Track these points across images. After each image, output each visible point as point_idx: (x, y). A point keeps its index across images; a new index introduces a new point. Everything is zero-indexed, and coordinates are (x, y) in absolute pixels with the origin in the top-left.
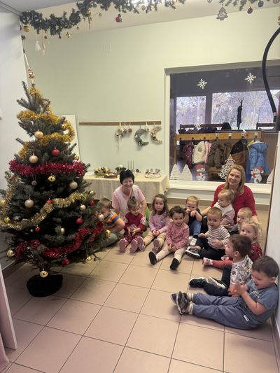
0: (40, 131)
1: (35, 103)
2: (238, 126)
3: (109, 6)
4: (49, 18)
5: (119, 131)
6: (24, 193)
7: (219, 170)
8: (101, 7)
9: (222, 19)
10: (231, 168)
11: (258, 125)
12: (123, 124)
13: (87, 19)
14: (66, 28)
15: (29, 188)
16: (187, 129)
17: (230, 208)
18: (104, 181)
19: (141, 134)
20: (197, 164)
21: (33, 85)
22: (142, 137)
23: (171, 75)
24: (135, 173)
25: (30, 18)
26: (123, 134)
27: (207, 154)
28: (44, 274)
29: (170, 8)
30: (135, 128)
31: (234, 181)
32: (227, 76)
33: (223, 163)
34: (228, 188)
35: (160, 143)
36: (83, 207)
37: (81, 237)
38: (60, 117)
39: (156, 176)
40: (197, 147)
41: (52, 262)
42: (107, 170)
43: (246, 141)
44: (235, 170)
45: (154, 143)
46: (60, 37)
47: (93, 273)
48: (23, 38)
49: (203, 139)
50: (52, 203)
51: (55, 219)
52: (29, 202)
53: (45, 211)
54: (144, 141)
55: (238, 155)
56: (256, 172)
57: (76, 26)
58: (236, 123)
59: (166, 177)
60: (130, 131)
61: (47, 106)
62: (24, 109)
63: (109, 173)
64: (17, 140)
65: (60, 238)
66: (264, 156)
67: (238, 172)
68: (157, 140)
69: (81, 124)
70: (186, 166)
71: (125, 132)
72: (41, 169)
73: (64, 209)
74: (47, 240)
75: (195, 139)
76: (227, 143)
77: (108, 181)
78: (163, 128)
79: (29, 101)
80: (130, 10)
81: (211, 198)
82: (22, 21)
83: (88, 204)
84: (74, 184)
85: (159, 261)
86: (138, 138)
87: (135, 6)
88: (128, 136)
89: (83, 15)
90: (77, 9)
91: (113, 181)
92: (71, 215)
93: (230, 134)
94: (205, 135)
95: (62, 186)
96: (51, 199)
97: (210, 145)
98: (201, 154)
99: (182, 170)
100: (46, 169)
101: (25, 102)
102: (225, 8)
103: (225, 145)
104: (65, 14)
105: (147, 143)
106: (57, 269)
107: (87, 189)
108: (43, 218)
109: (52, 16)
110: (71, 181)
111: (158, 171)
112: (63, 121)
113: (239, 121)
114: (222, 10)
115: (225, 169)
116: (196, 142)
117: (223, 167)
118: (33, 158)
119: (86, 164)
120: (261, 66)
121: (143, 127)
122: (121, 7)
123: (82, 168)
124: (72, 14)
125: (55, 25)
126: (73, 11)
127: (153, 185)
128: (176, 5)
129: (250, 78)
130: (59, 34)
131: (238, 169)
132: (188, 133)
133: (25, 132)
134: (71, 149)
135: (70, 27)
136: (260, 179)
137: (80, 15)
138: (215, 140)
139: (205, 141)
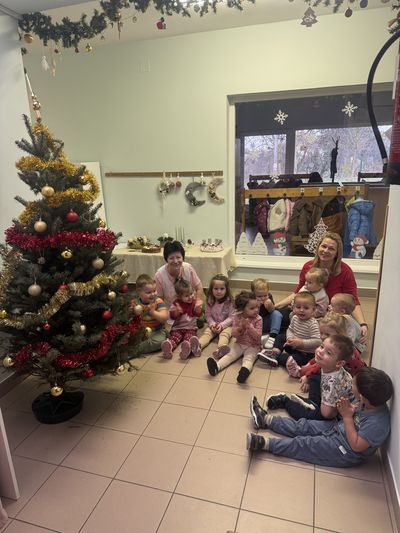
0: (49, 186)
1: (42, 146)
2: (332, 177)
3: (147, 6)
4: (61, 23)
5: (163, 185)
6: (27, 275)
7: (305, 240)
8: (136, 8)
9: (309, 25)
10: (322, 238)
11: (361, 175)
12: (168, 175)
13: (115, 24)
14: (85, 37)
15: (34, 268)
16: (260, 182)
17: (322, 294)
18: (142, 257)
19: (194, 189)
20: (273, 232)
21: (39, 120)
22: (198, 196)
23: (237, 105)
24: (186, 246)
25: (34, 24)
26: (169, 189)
27: (288, 217)
28: (57, 391)
29: (234, 8)
30: (186, 181)
31: (327, 255)
32: (316, 106)
33: (312, 230)
34: (318, 265)
35: (221, 202)
36: (112, 294)
37: (109, 337)
38: (78, 166)
39: (215, 248)
40: (274, 208)
41: (69, 373)
42: (145, 241)
43: (344, 199)
44: (328, 239)
45: (212, 202)
46: (77, 51)
47: (127, 389)
48: (24, 51)
49: (281, 195)
50: (68, 289)
51: (71, 312)
52: (34, 288)
53: (58, 301)
54: (198, 199)
55: (332, 219)
56: (359, 243)
57: (100, 35)
58: (329, 172)
59: (231, 250)
60: (179, 185)
61: (59, 150)
62: (26, 154)
63: (148, 245)
64: (16, 198)
65: (79, 339)
66: (370, 221)
67: (333, 242)
68: (217, 198)
69: (108, 175)
70: (259, 235)
71: (172, 186)
72: (52, 240)
73: (84, 297)
74: (61, 342)
75: (271, 196)
76: (316, 202)
77: (148, 257)
78: (225, 180)
79: (33, 142)
80: (178, 12)
81: (296, 281)
82: (21, 27)
83: (119, 290)
84: (99, 262)
85: (221, 371)
86: (190, 194)
87: (185, 6)
88: (176, 193)
89: (110, 18)
90: (101, 11)
91: (155, 257)
92: (95, 306)
93: (321, 189)
94: (285, 190)
95: (81, 265)
96: (66, 284)
97: (293, 204)
98: (279, 217)
99: (252, 240)
100: (58, 241)
101: (27, 144)
102: (313, 8)
103: (314, 204)
104: (84, 17)
105: (204, 202)
106: (75, 384)
107: (117, 269)
108: (55, 311)
109: (65, 20)
110: (95, 258)
111: (219, 242)
112: (82, 171)
113: (334, 170)
114: (309, 12)
115: (313, 238)
116: (273, 201)
117: (311, 235)
118: (40, 225)
119: (116, 232)
120: (365, 91)
121: (197, 179)
122: (165, 7)
123: (111, 239)
124: (94, 18)
125: (70, 34)
126: (96, 12)
127: (213, 263)
128: (243, 5)
129: (349, 109)
130: (76, 46)
131: (332, 238)
132: (261, 187)
133: (28, 187)
134: (95, 212)
135: (91, 36)
136: (364, 252)
137: (106, 19)
138: (300, 198)
139: (285, 199)
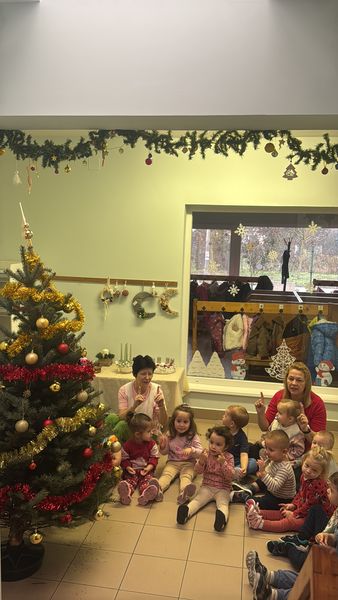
0: (44, 317)
2: (284, 282)
3: (136, 141)
8: (125, 142)
9: (290, 178)
10: (283, 357)
11: (317, 283)
12: (113, 282)
13: (100, 152)
14: (66, 159)
19: (143, 300)
20: (229, 350)
21: (30, 248)
22: (144, 305)
23: (195, 215)
26: (112, 298)
27: (246, 335)
28: (36, 539)
29: (220, 154)
30: (134, 290)
33: (272, 351)
35: (174, 315)
36: (92, 429)
39: (167, 370)
40: (230, 322)
43: (303, 317)
44: (294, 370)
45: (164, 315)
46: (57, 172)
49: (239, 310)
50: (55, 424)
51: (58, 450)
52: (22, 424)
53: (45, 438)
54: (148, 311)
55: (295, 340)
56: (324, 369)
57: (82, 160)
66: (335, 344)
68: (169, 311)
70: (215, 354)
71: (117, 295)
73: (71, 434)
74: (44, 484)
75: (227, 310)
76: (276, 320)
78: (179, 291)
79: (25, 270)
80: (167, 151)
84: (84, 395)
86: (138, 305)
87: (174, 147)
88: (121, 302)
89: (96, 147)
90: (87, 139)
92: (78, 443)
94: (243, 305)
96: (52, 419)
97: (251, 320)
98: (237, 334)
99: (207, 358)
101: (21, 274)
102: (295, 166)
103: (274, 322)
104: (69, 142)
105: (154, 314)
107: (95, 402)
108: (41, 448)
109: (48, 144)
110: (80, 390)
111: (171, 363)
112: (68, 299)
113: (285, 274)
114: (291, 167)
115: (276, 361)
116: (230, 315)
117: (273, 358)
118: (32, 356)
121: (147, 289)
122: (153, 145)
124: (79, 144)
125: (51, 155)
127: (166, 387)
130: (56, 167)
134: (77, 341)
135: (73, 159)
136: (330, 379)
137: (92, 147)
138: (259, 314)
139: (242, 314)
